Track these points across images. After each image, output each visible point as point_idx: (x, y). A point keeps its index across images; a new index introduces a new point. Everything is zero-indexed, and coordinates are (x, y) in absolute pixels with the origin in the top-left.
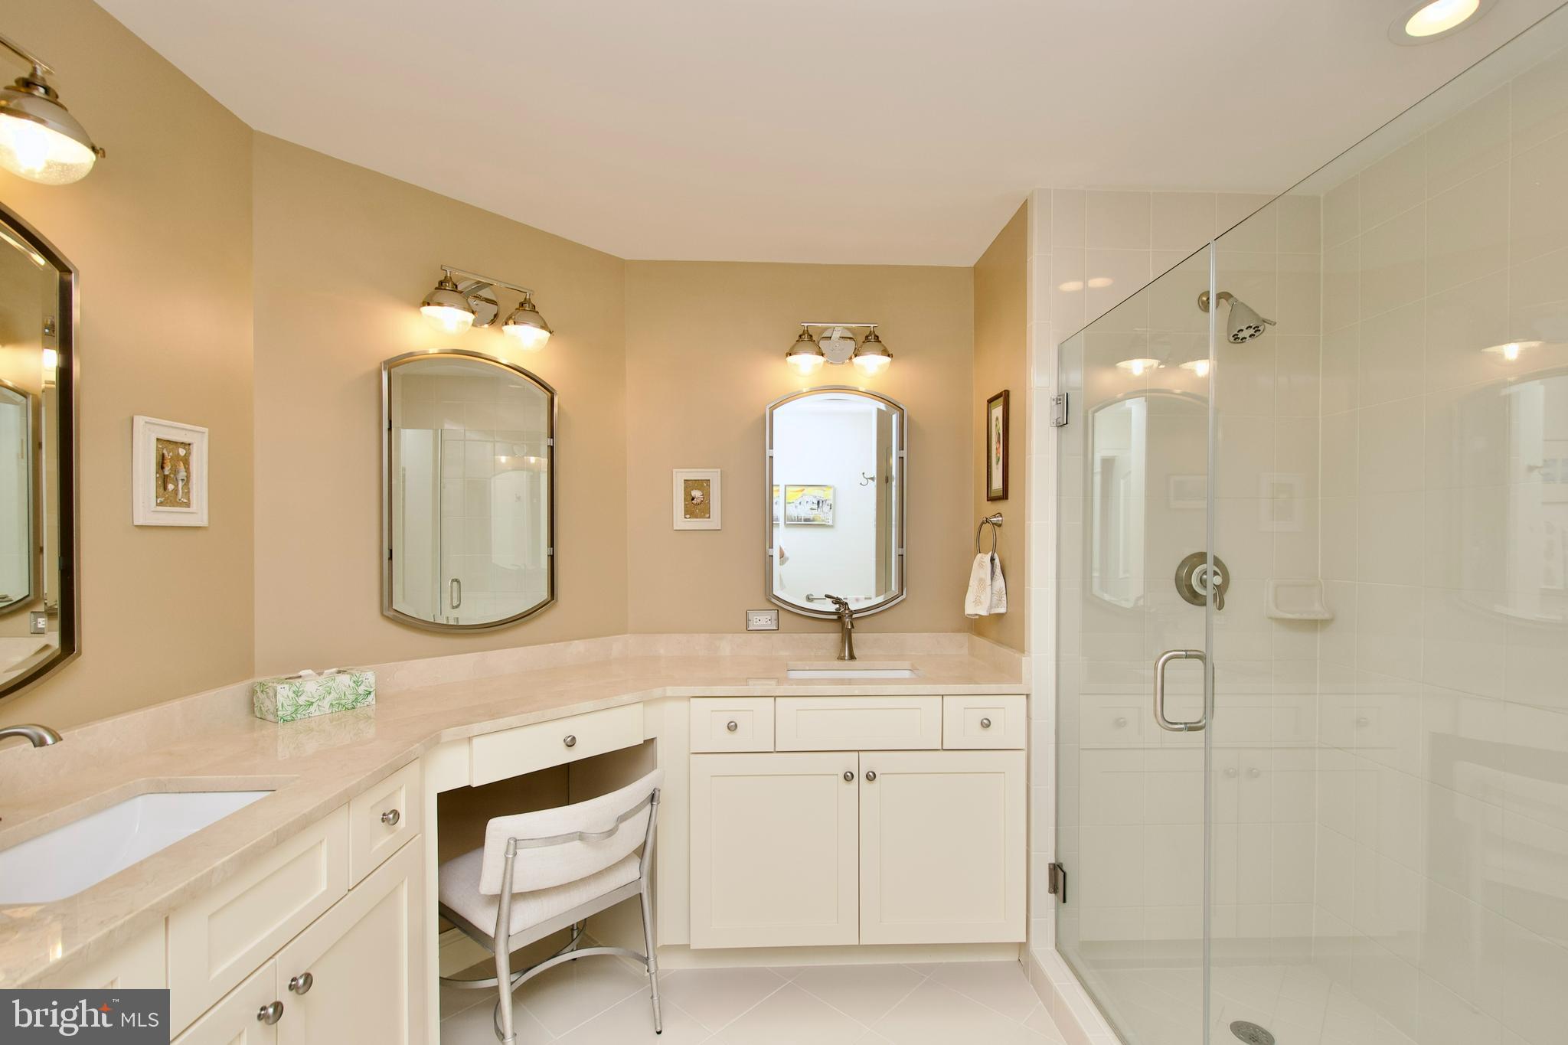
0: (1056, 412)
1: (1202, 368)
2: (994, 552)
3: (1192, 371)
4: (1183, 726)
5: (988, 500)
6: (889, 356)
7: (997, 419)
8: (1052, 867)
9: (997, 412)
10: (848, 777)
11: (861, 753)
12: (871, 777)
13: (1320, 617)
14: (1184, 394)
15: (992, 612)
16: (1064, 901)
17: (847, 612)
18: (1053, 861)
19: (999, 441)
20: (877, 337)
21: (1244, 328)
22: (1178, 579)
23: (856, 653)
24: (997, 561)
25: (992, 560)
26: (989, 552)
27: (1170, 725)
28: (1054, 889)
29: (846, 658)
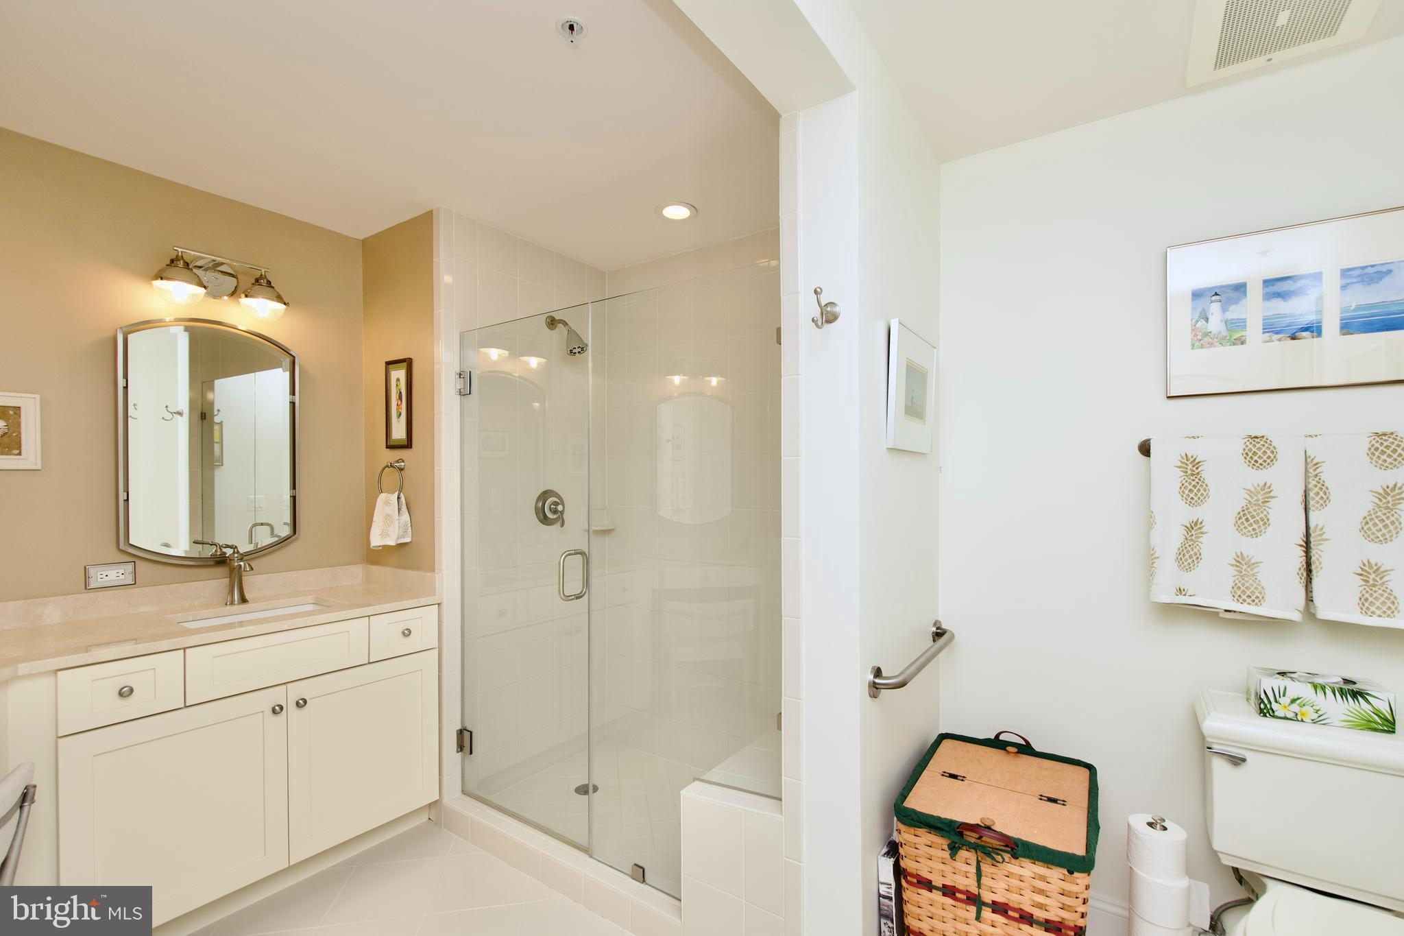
0: (460, 384)
1: (534, 362)
2: (400, 492)
3: (527, 363)
4: (573, 597)
5: (387, 448)
6: (285, 304)
7: (398, 380)
8: (459, 732)
9: (399, 374)
10: (277, 710)
11: (288, 685)
12: (301, 704)
13: (610, 528)
14: (519, 377)
15: (399, 542)
16: (471, 753)
17: (236, 555)
18: (459, 727)
19: (400, 398)
20: (269, 282)
21: (576, 347)
22: (536, 508)
23: (248, 596)
24: (403, 499)
25: (399, 498)
26: (395, 492)
27: (568, 598)
28: (461, 747)
29: (236, 603)
